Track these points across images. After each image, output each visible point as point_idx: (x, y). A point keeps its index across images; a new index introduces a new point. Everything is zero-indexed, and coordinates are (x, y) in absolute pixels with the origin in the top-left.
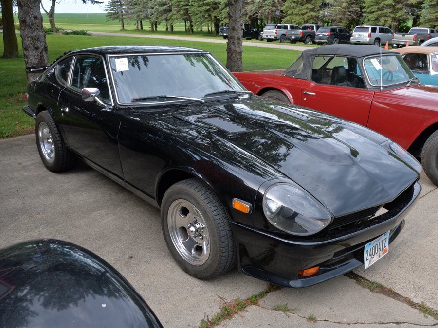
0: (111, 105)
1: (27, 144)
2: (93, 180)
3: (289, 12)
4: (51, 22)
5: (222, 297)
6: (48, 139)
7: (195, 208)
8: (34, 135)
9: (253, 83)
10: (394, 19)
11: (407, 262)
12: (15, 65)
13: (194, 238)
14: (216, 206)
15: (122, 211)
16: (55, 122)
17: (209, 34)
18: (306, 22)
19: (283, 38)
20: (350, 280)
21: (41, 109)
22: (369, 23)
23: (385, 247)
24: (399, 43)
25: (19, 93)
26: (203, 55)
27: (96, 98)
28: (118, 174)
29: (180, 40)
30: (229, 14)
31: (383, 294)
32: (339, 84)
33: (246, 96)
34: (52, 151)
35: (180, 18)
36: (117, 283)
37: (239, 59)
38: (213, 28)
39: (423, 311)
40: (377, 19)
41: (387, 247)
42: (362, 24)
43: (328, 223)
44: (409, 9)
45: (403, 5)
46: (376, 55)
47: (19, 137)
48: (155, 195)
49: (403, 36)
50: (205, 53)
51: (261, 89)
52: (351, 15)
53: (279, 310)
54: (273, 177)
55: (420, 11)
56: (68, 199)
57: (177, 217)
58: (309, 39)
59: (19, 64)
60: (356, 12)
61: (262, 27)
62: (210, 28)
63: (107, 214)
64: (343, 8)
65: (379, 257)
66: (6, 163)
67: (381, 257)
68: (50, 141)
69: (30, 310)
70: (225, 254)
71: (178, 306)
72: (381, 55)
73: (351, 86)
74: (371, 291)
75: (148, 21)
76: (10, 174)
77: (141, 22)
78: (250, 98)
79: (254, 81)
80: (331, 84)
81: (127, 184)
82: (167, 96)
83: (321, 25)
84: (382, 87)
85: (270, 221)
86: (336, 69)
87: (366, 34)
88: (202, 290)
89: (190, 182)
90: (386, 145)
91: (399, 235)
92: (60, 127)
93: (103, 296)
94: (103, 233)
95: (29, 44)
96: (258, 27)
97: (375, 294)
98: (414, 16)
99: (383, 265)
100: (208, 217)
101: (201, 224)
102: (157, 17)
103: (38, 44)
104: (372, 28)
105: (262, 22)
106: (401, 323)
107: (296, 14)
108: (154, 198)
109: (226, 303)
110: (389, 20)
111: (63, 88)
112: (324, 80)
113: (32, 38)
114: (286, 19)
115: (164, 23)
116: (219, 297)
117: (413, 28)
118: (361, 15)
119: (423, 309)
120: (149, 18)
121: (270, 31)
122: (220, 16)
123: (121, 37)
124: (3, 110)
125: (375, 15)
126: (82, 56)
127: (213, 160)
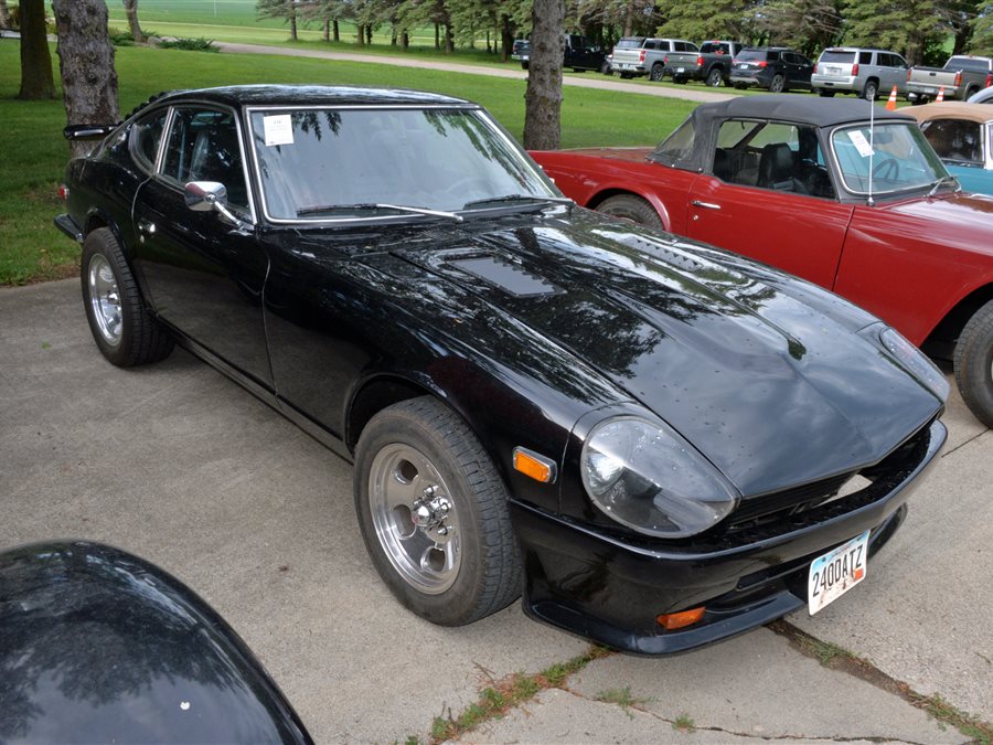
0: (250, 222)
1: (64, 300)
2: (208, 388)
3: (672, 12)
4: (132, 18)
5: (484, 666)
6: (109, 293)
7: (430, 466)
8: (78, 280)
9: (583, 176)
10: (913, 35)
11: (908, 600)
12: (44, 116)
13: (426, 532)
14: (476, 462)
15: (269, 462)
16: (125, 253)
17: (489, 55)
18: (711, 36)
19: (657, 72)
20: (777, 636)
21: (95, 222)
22: (856, 42)
23: (858, 566)
24: (921, 90)
25: (52, 181)
26: (466, 112)
27: (217, 204)
28: (263, 379)
29: (423, 69)
30: (533, 13)
31: (849, 672)
32: (775, 185)
33: (561, 209)
34: (117, 320)
35: (425, 17)
36: (222, 651)
37: (552, 119)
38: (500, 43)
39: (937, 716)
40: (874, 34)
41: (864, 566)
42: (840, 43)
43: (727, 511)
44: (947, 14)
45: (935, 4)
46: (861, 123)
47: (46, 284)
48: (342, 432)
49: (931, 74)
50: (471, 106)
51: (597, 191)
52: (814, 22)
53: (611, 701)
54: (609, 402)
55: (973, 18)
56: (150, 431)
57: (390, 483)
58: (716, 76)
59: (54, 113)
60: (826, 16)
61: (612, 44)
62: (492, 43)
63: (235, 469)
64: (797, 6)
65: (844, 588)
66: (14, 342)
67: (847, 589)
68: (114, 296)
69: (30, 701)
70: (493, 572)
71: (385, 685)
72: (872, 122)
73: (802, 193)
74: (821, 664)
75: (352, 21)
76: (21, 369)
77: (336, 24)
78: (568, 215)
79: (584, 173)
80: (758, 185)
81: (281, 402)
82: (379, 205)
83: (745, 43)
84: (873, 196)
85: (597, 503)
86: (771, 150)
87: (847, 67)
88: (441, 650)
89: (421, 405)
90: (872, 334)
91: (894, 538)
92: (136, 264)
93: (190, 680)
94: (225, 512)
95: (75, 72)
96: (602, 42)
97: (831, 672)
98: (960, 30)
99: (852, 605)
100: (458, 487)
101: (443, 501)
102: (372, 14)
103: (96, 71)
104: (861, 54)
105: (611, 31)
106: (885, 740)
107: (689, 17)
108: (339, 437)
109: (492, 681)
110: (902, 36)
111: (144, 177)
112: (742, 175)
113: (82, 57)
114: (666, 26)
115: (388, 26)
116: (478, 666)
117: (956, 57)
118: (837, 24)
119: (937, 709)
120: (353, 16)
121: (628, 54)
122: (515, 15)
123: (288, 57)
124: (14, 221)
125: (869, 25)
126: (189, 106)
127: (475, 358)
